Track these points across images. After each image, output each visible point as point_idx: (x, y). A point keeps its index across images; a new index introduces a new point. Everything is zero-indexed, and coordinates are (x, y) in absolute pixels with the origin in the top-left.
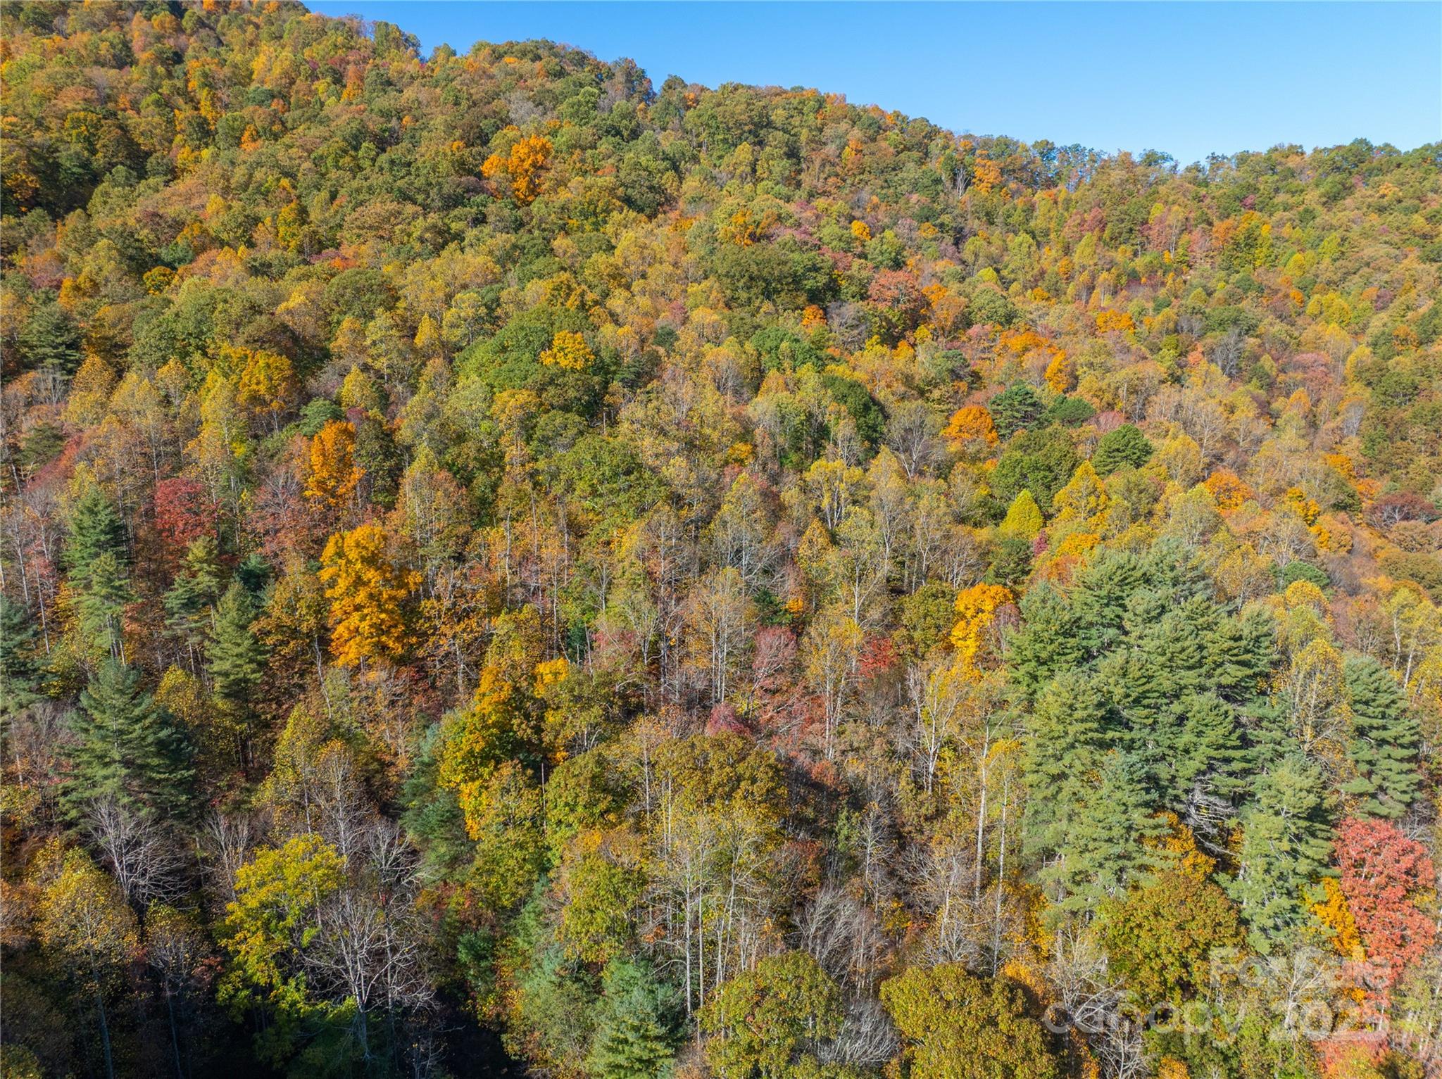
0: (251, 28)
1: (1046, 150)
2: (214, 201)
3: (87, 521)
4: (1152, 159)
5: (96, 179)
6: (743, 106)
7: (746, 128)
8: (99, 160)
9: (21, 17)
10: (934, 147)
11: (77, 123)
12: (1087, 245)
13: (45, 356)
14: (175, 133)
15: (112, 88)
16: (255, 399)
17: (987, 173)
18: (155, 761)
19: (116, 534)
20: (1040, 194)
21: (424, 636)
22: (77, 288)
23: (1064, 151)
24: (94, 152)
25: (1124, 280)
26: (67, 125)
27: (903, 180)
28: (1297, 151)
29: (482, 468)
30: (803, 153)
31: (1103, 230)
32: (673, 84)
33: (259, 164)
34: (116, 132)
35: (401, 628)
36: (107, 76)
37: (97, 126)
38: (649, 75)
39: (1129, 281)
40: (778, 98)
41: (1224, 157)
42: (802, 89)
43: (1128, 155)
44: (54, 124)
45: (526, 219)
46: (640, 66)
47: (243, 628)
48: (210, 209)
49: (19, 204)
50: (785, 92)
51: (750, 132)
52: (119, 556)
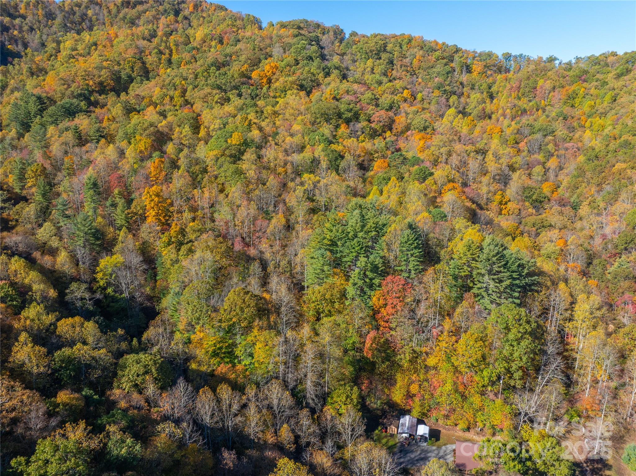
0: (201, 19)
1: (508, 57)
2: (157, 90)
3: (88, 181)
4: (551, 60)
5: (132, 81)
6: (374, 44)
7: (374, 53)
8: (134, 75)
9: (126, 21)
10: (456, 57)
11: (129, 62)
12: (505, 98)
13: (93, 140)
14: (161, 64)
15: (144, 48)
16: (141, 152)
17: (477, 67)
18: (92, 239)
19: (95, 185)
20: (499, 77)
21: (170, 217)
22: (109, 119)
23: (516, 57)
24: (133, 72)
25: (519, 113)
26: (126, 63)
27: (434, 72)
28: (614, 54)
29: (201, 173)
30: (395, 62)
31: (519, 92)
32: (354, 34)
33: (176, 76)
34: (140, 64)
35: (164, 214)
36: (143, 43)
37: (135, 63)
38: (345, 31)
39: (522, 113)
40: (393, 39)
41: (581, 58)
42: (404, 34)
43: (541, 58)
44: (122, 62)
45: (259, 94)
46: (341, 28)
47: (124, 212)
48: (156, 92)
49: (108, 91)
50: (396, 36)
51: (375, 54)
52: (95, 191)
